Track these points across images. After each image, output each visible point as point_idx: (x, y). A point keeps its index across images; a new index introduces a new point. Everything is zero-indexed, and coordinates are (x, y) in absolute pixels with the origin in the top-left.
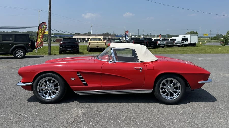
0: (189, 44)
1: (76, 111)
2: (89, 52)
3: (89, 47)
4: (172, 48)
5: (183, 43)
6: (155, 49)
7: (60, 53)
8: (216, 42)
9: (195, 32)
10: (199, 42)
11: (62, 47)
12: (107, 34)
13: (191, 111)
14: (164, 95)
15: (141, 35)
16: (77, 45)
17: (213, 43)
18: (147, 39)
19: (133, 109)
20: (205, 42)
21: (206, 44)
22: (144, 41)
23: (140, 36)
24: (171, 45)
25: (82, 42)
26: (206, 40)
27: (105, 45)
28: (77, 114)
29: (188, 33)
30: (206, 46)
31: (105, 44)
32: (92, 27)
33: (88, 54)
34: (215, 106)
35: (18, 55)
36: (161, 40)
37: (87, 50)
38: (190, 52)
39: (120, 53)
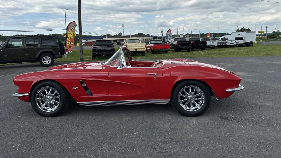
0: (244, 43)
5: (237, 42)
6: (204, 51)
7: (94, 58)
11: (96, 52)
12: (141, 35)
16: (113, 49)
18: (193, 39)
20: (260, 41)
21: (262, 43)
22: (191, 41)
24: (222, 45)
26: (261, 38)
29: (239, 30)
31: (145, 46)
35: (45, 62)
36: (210, 40)
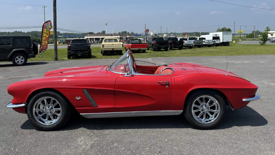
0: (221, 43)
1: (83, 142)
2: (103, 55)
3: (103, 49)
4: (201, 48)
5: (214, 42)
6: (181, 50)
7: (69, 57)
8: (253, 40)
9: (227, 28)
10: (233, 40)
11: (71, 51)
12: (125, 33)
13: (233, 139)
14: (198, 117)
15: (165, 33)
16: (89, 48)
17: (249, 41)
18: (171, 39)
19: (157, 137)
20: (239, 40)
21: (241, 42)
22: (168, 41)
23: (163, 34)
24: (199, 45)
25: (95, 43)
26: (240, 38)
27: (121, 47)
28: (84, 146)
29: (220, 30)
30: (241, 45)
31: (122, 45)
32: (106, 25)
33: (102, 58)
34: (264, 131)
35: (18, 62)
36: (188, 39)
37: (101, 53)
38: (222, 53)
39: (140, 56)
